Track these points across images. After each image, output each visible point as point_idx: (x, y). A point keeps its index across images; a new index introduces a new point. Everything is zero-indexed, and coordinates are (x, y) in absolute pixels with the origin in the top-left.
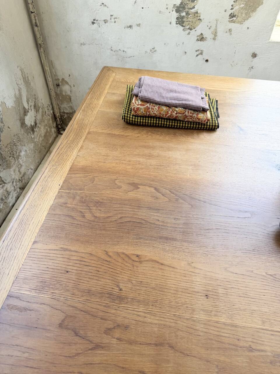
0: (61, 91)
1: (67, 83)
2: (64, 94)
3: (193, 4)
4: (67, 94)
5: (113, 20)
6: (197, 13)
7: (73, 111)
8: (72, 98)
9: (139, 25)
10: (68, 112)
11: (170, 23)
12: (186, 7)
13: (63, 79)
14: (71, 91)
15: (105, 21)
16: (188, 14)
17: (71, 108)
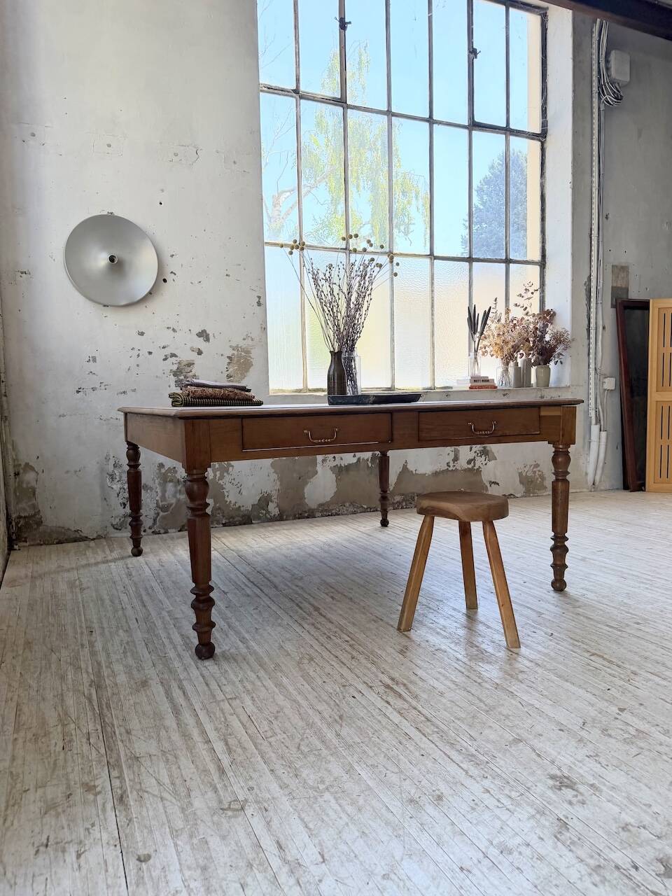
0: (21, 483)
1: (32, 469)
2: (25, 486)
3: (189, 369)
4: (29, 486)
5: (103, 387)
6: (195, 375)
7: (36, 511)
8: (37, 491)
9: (134, 390)
10: (26, 514)
11: (169, 386)
12: (183, 371)
13: (27, 464)
14: (37, 481)
15: (94, 389)
16: (185, 377)
17: (34, 507)
